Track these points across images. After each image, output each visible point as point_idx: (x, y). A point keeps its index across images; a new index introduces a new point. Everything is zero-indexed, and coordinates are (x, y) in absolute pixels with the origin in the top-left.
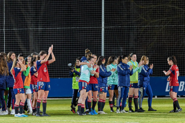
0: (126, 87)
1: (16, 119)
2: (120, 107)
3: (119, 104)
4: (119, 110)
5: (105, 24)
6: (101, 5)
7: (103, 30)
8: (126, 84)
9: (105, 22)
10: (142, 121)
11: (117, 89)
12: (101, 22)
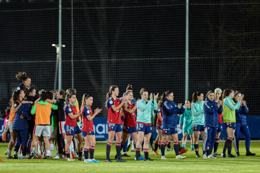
0: (214, 128)
1: (86, 165)
2: (207, 151)
3: (206, 148)
4: (205, 155)
5: (189, 55)
6: (185, 32)
7: (187, 61)
8: (214, 124)
9: (189, 52)
10: (233, 167)
11: (204, 130)
12: (185, 52)
